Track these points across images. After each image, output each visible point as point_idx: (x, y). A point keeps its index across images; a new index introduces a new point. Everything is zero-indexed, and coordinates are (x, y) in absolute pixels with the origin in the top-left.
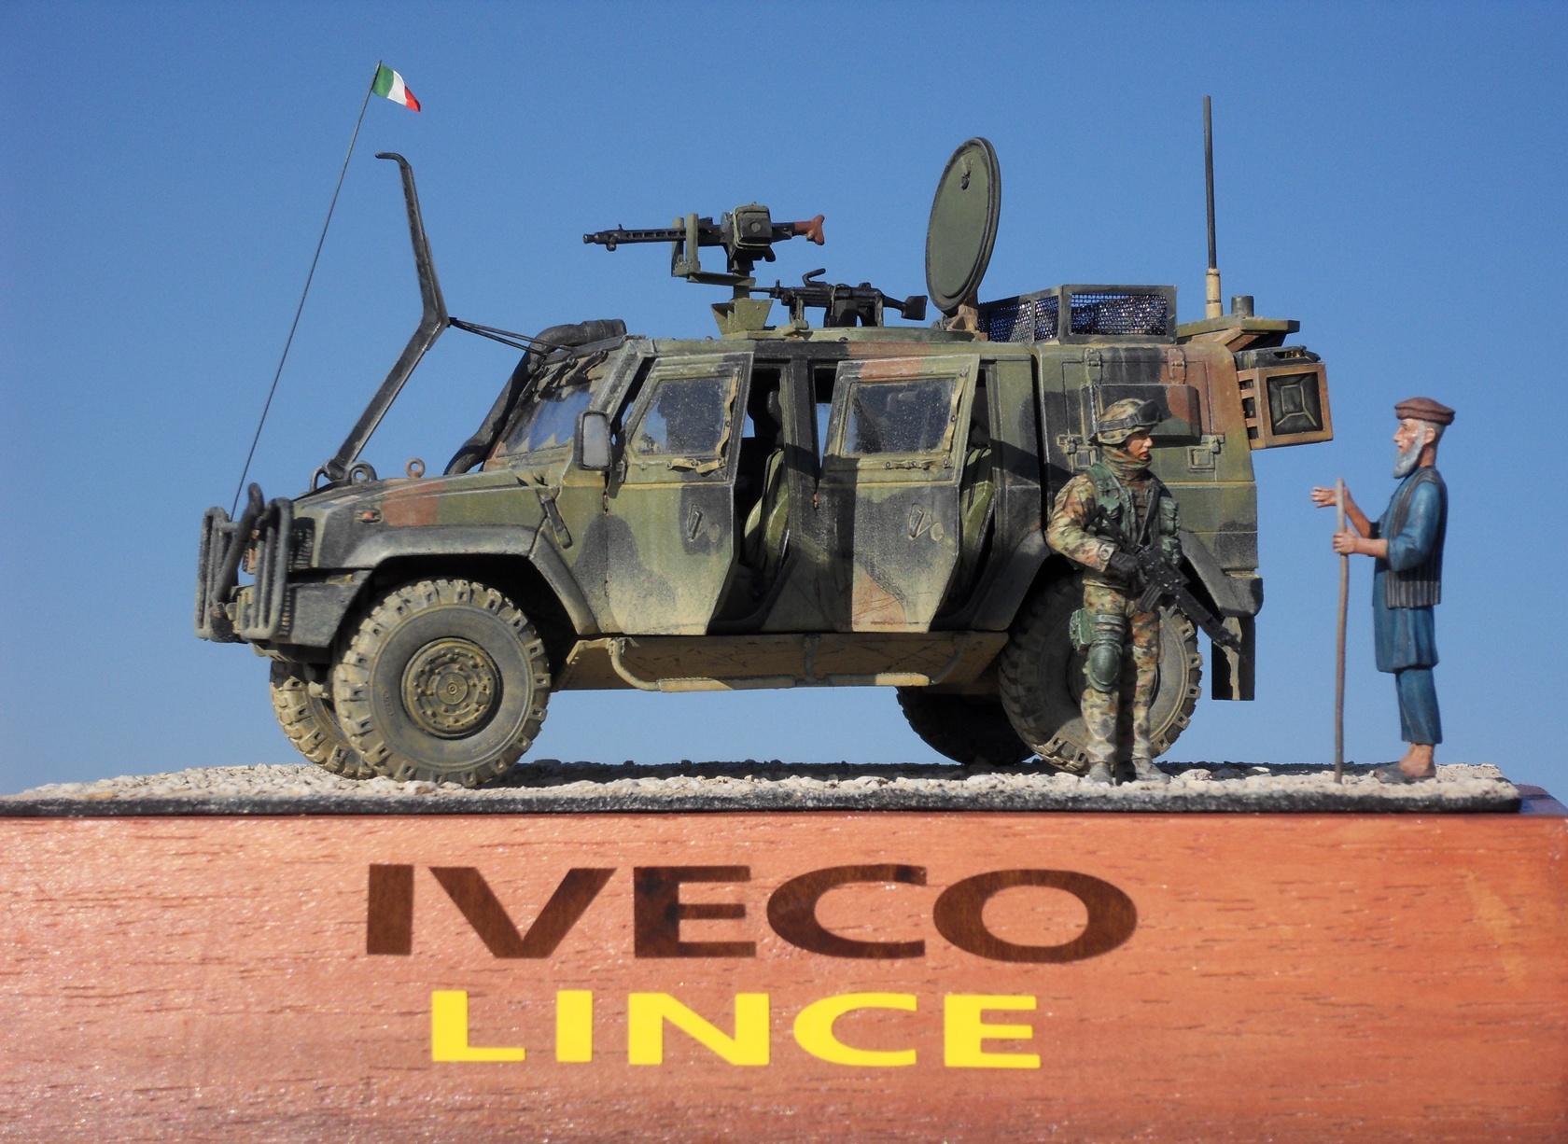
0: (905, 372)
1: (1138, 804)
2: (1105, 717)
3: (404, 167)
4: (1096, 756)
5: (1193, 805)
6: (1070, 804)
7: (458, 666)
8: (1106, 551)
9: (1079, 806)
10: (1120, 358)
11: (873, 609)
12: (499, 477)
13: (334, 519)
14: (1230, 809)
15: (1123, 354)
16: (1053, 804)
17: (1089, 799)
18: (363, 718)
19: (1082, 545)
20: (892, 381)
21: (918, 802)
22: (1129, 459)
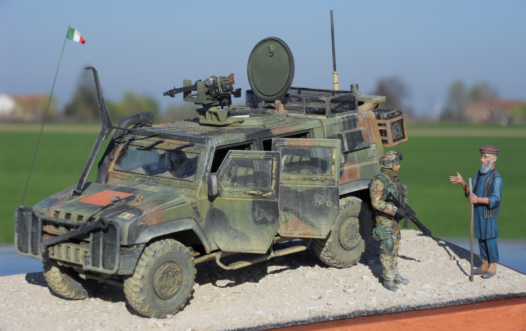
0: (307, 144)
1: (439, 306)
2: (391, 264)
3: (95, 72)
4: (390, 278)
5: (456, 303)
6: (417, 308)
7: (171, 273)
8: (395, 208)
9: (420, 308)
10: (346, 121)
11: (299, 229)
12: (179, 200)
13: (131, 226)
14: (467, 303)
15: (346, 119)
16: (412, 309)
17: (423, 306)
18: (143, 298)
19: (386, 207)
20: (301, 147)
21: (367, 314)
22: (393, 173)
